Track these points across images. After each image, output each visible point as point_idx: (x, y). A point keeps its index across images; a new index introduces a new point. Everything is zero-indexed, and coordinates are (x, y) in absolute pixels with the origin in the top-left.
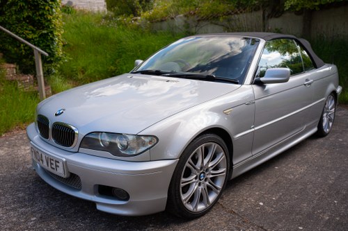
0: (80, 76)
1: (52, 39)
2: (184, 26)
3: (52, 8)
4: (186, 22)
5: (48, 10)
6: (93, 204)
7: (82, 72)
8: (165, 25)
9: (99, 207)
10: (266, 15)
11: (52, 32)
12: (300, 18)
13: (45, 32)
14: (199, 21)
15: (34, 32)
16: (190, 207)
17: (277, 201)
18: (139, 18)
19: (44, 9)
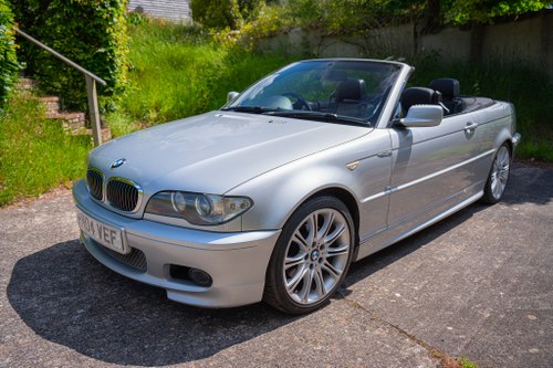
0: (153, 115)
1: (112, 61)
2: (302, 44)
3: (111, 16)
4: (304, 38)
5: (107, 19)
7: (156, 108)
8: (275, 43)
9: (171, 296)
10: (419, 31)
11: (111, 51)
12: (467, 35)
13: (102, 50)
14: (323, 37)
15: (86, 51)
17: (421, 291)
18: (238, 32)
19: (101, 17)
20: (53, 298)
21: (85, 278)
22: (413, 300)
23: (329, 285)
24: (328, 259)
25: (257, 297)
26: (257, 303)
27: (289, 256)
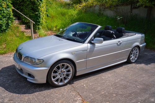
1: (39, 16)
2: (99, 10)
3: (40, 4)
4: (100, 8)
5: (39, 5)
6: (26, 78)
8: (91, 9)
9: (28, 80)
11: (39, 13)
13: (37, 13)
14: (105, 8)
15: (33, 13)
16: (56, 83)
18: (82, 5)
19: (37, 4)
20: (6, 78)
21: (15, 74)
22: (88, 87)
23: (66, 81)
24: (66, 75)
25: (45, 82)
26: (45, 83)
27: (53, 73)
